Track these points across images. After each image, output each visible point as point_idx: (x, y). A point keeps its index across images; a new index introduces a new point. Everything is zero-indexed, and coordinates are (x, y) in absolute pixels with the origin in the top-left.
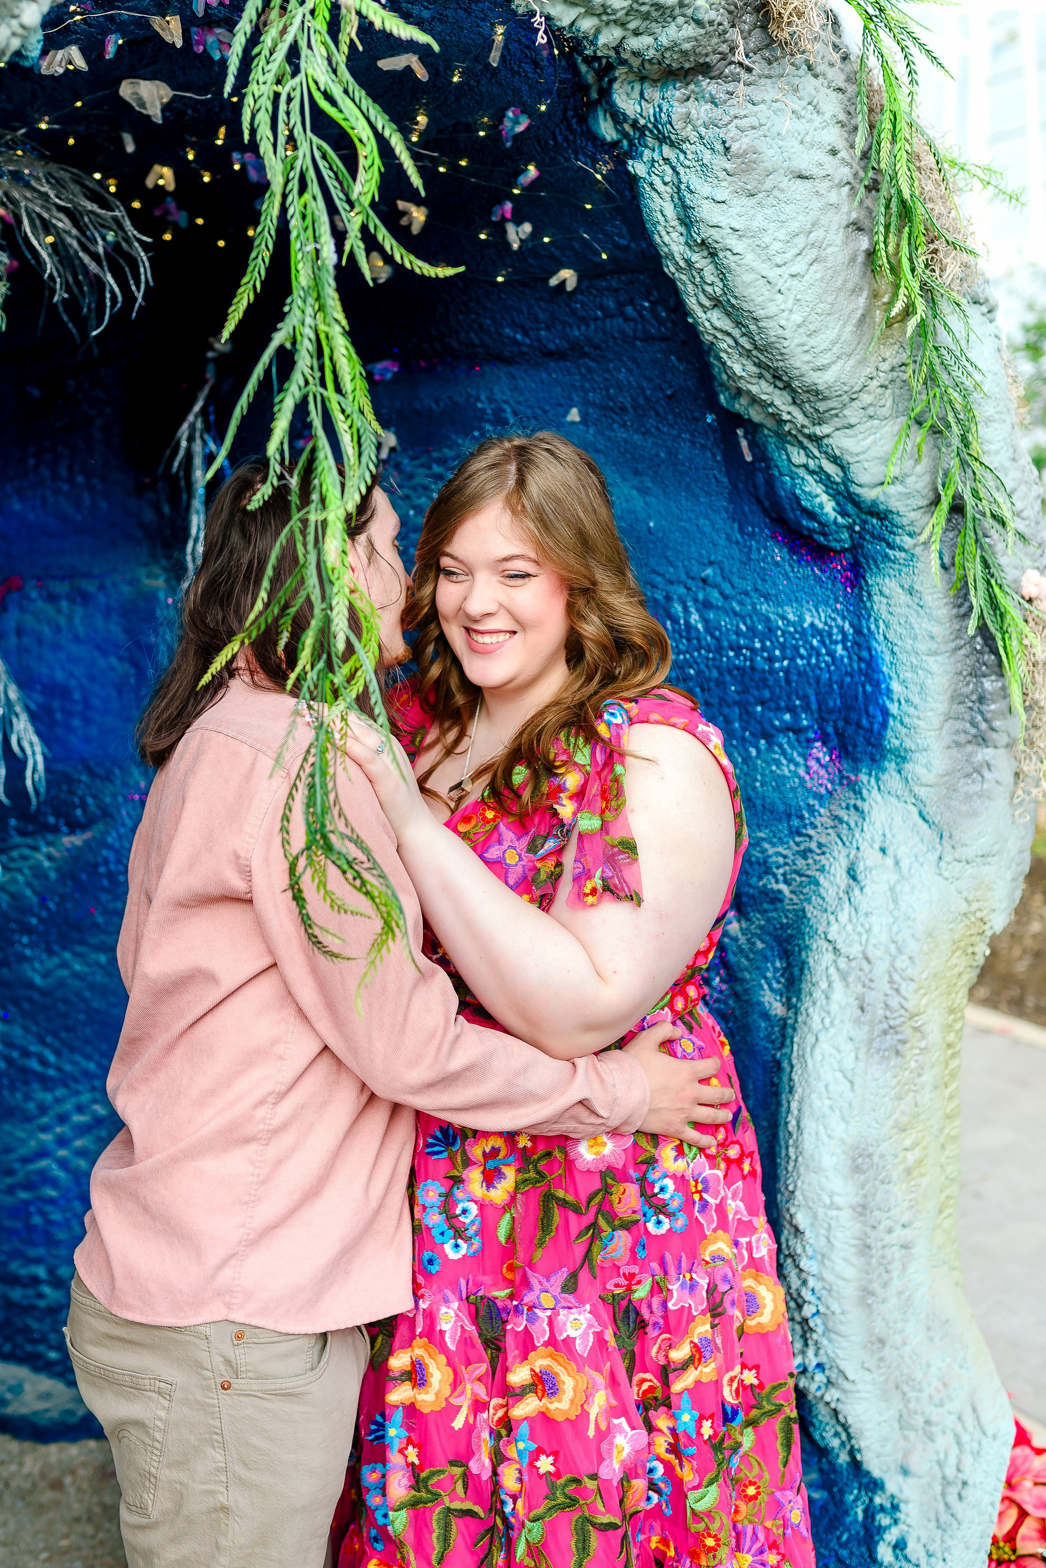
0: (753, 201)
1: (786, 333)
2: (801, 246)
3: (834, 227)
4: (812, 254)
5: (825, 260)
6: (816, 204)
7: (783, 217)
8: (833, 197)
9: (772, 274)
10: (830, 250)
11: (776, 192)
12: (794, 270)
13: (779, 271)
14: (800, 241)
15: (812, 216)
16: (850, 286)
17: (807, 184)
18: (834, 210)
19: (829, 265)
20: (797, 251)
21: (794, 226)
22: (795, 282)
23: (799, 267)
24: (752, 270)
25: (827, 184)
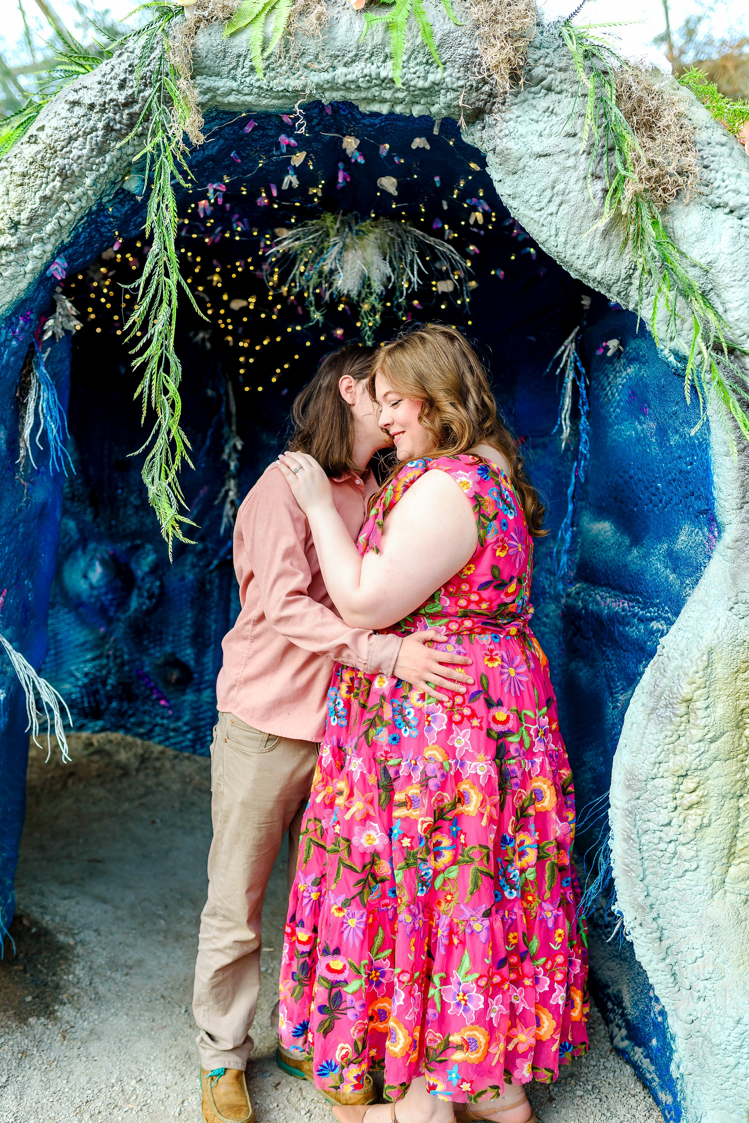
0: (516, 176)
1: (560, 249)
2: (549, 196)
3: (573, 180)
4: (557, 200)
5: (568, 202)
6: (555, 169)
7: (533, 182)
8: (571, 162)
9: (536, 216)
10: (571, 195)
11: (527, 169)
12: (549, 211)
13: (539, 213)
14: (548, 193)
15: (552, 177)
16: (591, 214)
17: (549, 159)
18: (572, 170)
19: (572, 203)
20: (547, 200)
21: (540, 186)
22: (554, 218)
23: (553, 208)
24: (525, 216)
25: (564, 155)
